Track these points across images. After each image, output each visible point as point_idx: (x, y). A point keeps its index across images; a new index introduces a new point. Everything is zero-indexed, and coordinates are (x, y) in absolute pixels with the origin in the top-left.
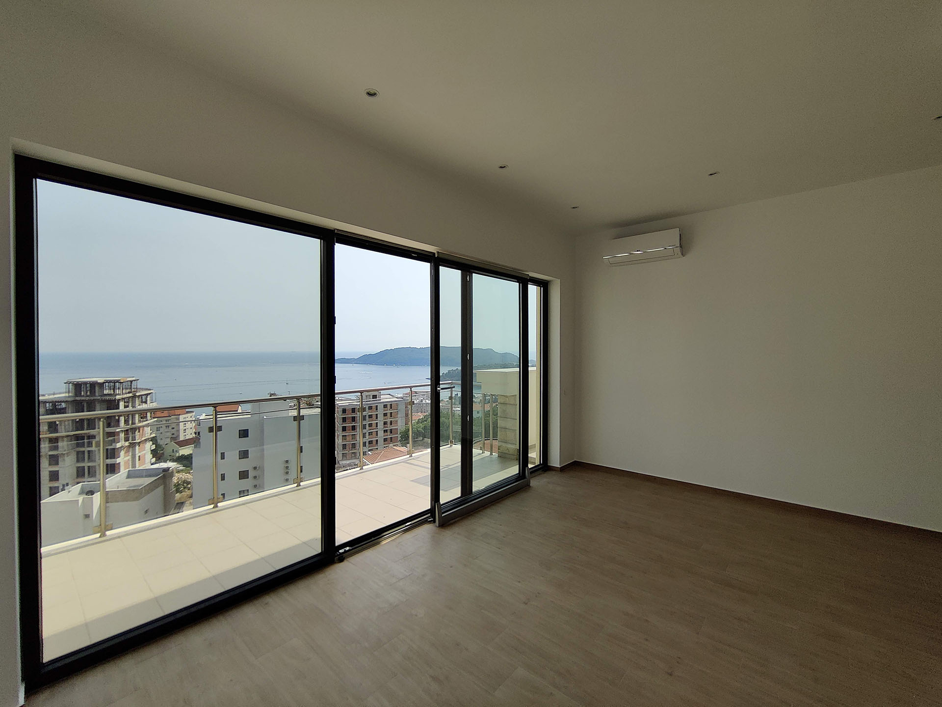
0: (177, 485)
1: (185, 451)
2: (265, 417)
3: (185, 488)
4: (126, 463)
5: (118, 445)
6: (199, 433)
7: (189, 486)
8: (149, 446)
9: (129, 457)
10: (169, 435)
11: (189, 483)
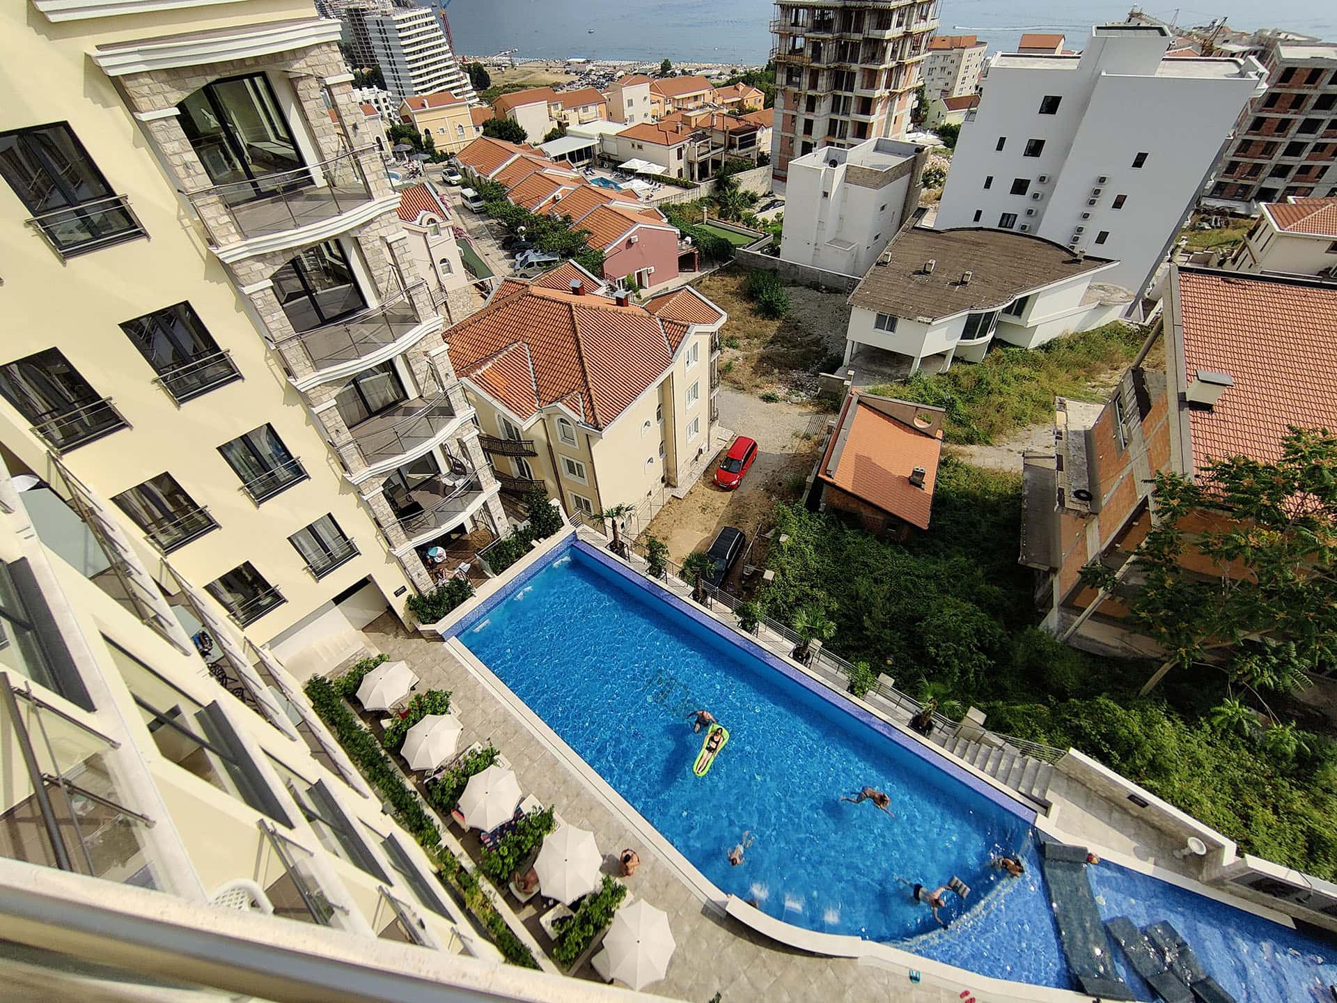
0: (928, 175)
1: (954, 118)
2: (1104, 74)
3: (936, 181)
4: (880, 123)
5: (877, 94)
6: (981, 89)
7: (942, 180)
8: (911, 102)
9: (885, 116)
10: (941, 84)
11: (942, 175)
